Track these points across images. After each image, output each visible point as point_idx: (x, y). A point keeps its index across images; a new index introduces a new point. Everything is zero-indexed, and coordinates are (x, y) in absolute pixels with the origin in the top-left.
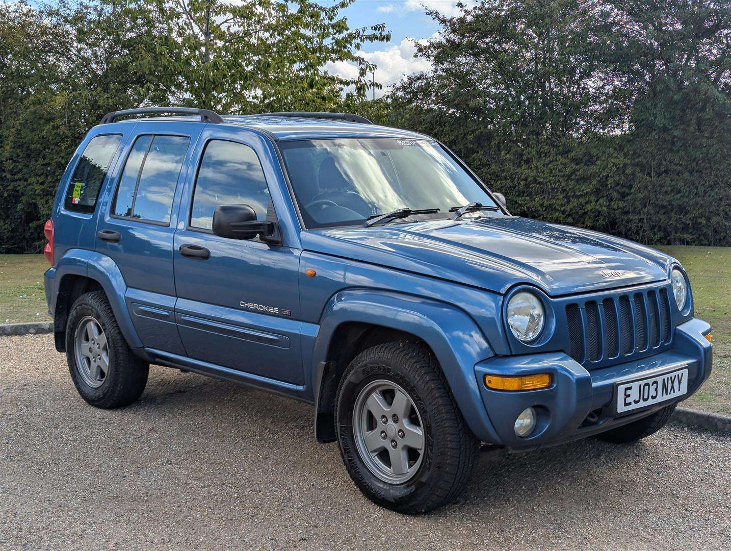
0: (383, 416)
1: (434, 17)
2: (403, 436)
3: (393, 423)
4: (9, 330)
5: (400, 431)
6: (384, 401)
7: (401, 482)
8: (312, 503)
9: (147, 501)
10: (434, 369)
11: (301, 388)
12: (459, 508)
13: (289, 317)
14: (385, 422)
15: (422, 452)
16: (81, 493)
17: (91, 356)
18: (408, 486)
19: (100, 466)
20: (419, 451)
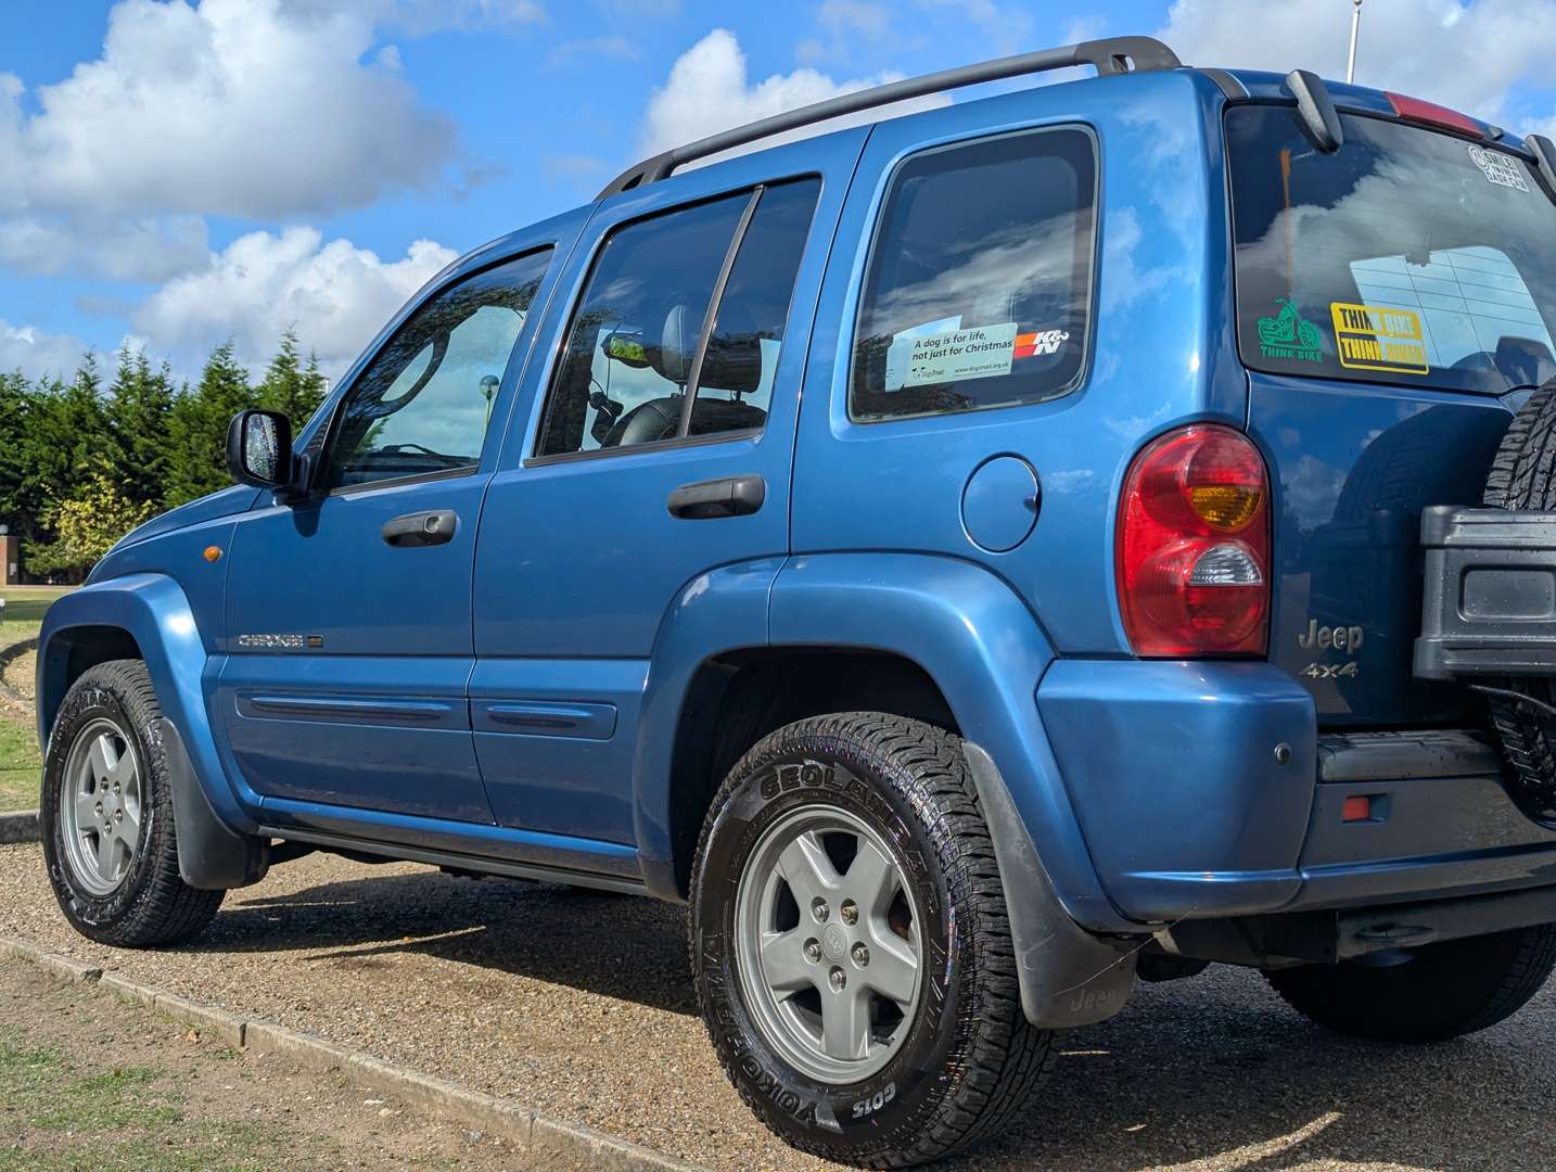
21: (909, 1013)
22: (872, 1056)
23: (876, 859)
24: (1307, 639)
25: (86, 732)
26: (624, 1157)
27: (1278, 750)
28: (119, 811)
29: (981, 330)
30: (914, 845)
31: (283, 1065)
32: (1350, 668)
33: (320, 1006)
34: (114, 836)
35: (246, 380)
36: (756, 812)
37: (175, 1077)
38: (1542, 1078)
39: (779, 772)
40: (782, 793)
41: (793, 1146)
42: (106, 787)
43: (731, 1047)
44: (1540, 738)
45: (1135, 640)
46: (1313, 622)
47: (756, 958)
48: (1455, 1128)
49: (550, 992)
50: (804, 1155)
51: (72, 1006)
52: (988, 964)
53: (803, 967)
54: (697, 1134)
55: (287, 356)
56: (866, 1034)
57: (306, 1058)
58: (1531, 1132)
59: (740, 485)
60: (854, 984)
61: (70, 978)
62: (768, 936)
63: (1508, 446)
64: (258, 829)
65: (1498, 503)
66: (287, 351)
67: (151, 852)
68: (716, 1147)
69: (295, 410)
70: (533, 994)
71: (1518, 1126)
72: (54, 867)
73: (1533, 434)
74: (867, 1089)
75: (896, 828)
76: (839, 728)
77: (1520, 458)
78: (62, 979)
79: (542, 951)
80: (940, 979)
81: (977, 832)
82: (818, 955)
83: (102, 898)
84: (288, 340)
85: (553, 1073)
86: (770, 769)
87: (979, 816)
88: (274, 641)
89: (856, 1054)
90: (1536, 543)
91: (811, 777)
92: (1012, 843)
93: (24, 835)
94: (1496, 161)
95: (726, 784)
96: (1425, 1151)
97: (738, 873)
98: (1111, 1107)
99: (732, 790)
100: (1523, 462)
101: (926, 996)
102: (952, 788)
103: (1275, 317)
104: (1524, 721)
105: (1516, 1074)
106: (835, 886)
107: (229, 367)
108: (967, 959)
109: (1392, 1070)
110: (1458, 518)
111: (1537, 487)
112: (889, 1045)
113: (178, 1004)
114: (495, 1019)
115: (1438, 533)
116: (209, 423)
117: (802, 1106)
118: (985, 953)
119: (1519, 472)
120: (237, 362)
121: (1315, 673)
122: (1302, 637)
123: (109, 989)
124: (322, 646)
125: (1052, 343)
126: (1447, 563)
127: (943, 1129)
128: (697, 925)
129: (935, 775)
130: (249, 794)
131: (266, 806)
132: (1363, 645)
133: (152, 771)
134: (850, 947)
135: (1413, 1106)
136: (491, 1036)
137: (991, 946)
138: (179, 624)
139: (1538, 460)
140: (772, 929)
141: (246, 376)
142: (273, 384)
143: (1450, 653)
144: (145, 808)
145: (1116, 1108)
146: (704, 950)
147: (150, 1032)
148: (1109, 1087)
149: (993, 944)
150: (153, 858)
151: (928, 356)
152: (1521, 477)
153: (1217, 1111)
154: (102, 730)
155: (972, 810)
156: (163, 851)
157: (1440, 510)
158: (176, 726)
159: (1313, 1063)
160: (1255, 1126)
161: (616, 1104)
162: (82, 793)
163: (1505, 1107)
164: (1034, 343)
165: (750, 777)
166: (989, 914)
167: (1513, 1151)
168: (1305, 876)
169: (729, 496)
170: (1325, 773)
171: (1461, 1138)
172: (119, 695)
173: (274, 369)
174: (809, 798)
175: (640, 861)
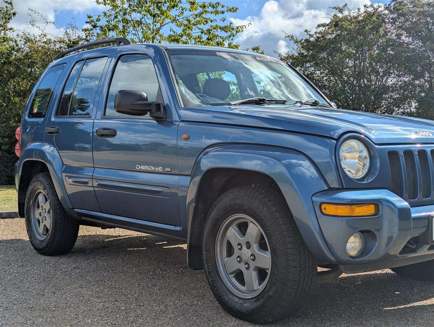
0: (239, 244)
1: (291, 39)
2: (254, 260)
3: (246, 249)
4: (5, 215)
5: (252, 255)
6: (239, 232)
7: (252, 297)
8: (182, 315)
9: (54, 310)
10: (279, 203)
11: (178, 228)
12: (300, 321)
13: (170, 173)
14: (240, 249)
15: (269, 272)
16: (5, 304)
17: (40, 218)
18: (258, 300)
19: (29, 288)
20: (267, 271)
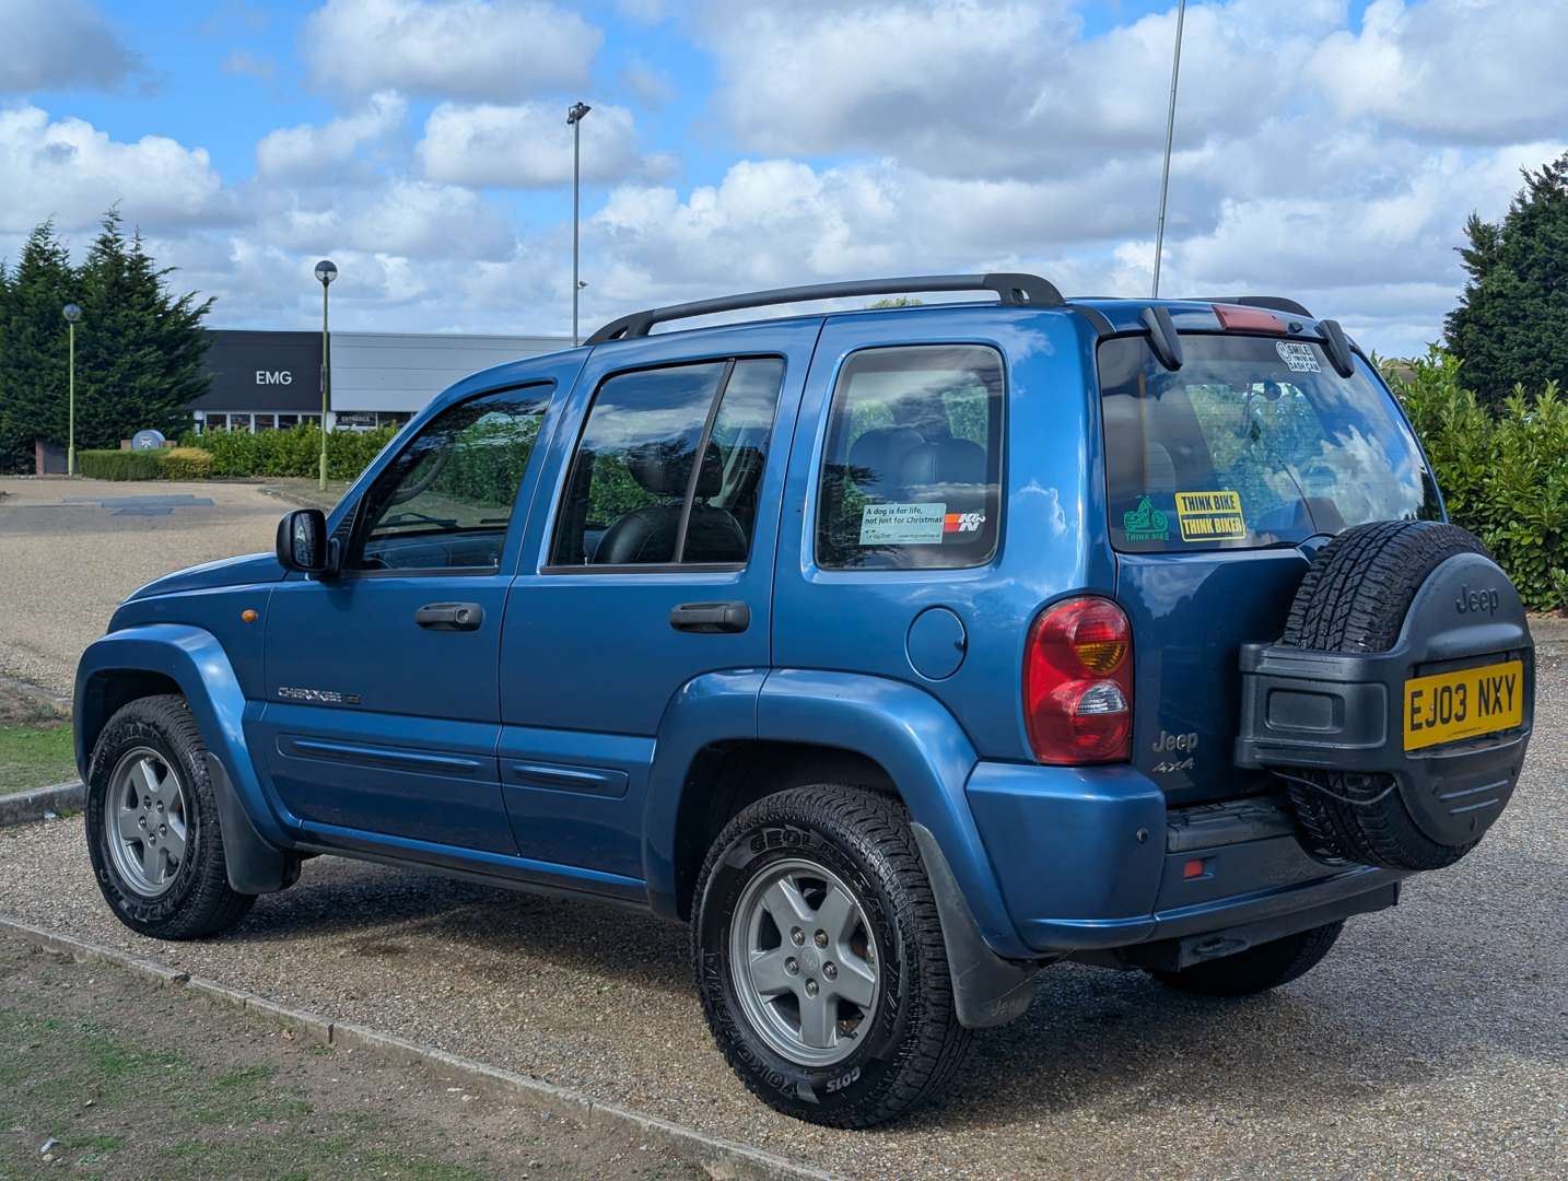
21: (869, 1016)
22: (839, 1047)
23: (842, 900)
24: (1158, 746)
25: (128, 758)
26: (668, 1133)
27: (1139, 834)
28: (162, 826)
29: (919, 506)
30: (871, 894)
31: (372, 1058)
32: (1190, 763)
33: (365, 994)
34: (159, 846)
35: (67, 261)
36: (747, 862)
37: (289, 1072)
38: (1328, 1025)
39: (765, 835)
40: (768, 849)
41: (778, 1110)
42: (149, 805)
43: (729, 1038)
44: (1322, 809)
45: (1037, 751)
46: (1164, 733)
47: (746, 970)
48: (1262, 1073)
49: (548, 973)
50: (788, 1118)
51: (171, 1007)
52: (930, 982)
53: (785, 979)
54: (702, 1103)
55: (110, 236)
56: (834, 1029)
57: (390, 1053)
58: (1317, 1075)
59: (730, 612)
60: (824, 993)
61: (160, 981)
62: (755, 954)
63: (1301, 597)
64: (294, 844)
65: (1294, 640)
66: (110, 231)
67: (200, 863)
68: (721, 1114)
69: (120, 291)
70: (535, 976)
71: (1307, 1069)
72: (101, 871)
73: (1320, 588)
74: (837, 1071)
75: (859, 880)
76: (812, 802)
77: (1310, 607)
78: (153, 983)
79: (528, 931)
80: (894, 994)
81: (919, 882)
82: (796, 970)
83: (151, 899)
84: (111, 219)
85: (577, 1053)
86: (757, 831)
87: (921, 872)
88: (313, 695)
89: (827, 1043)
90: (1319, 676)
91: (792, 839)
92: (948, 897)
93: (20, 817)
94: (1296, 351)
95: (721, 839)
96: (1240, 1094)
97: (732, 907)
98: (1008, 1066)
99: (727, 844)
100: (1312, 611)
101: (883, 1003)
102: (901, 851)
103: (1136, 510)
104: (1311, 796)
105: (1308, 1023)
106: (810, 919)
107: (50, 247)
108: (914, 978)
109: (1217, 1023)
110: (1266, 653)
111: (1321, 632)
112: (853, 1038)
113: (268, 1007)
114: (512, 1002)
115: (1251, 663)
116: (29, 306)
117: (786, 1083)
118: (927, 975)
119: (1308, 619)
120: (57, 241)
121: (1164, 769)
122: (1155, 744)
123: (199, 992)
124: (359, 703)
125: (973, 524)
126: (1257, 686)
127: (895, 1100)
128: (699, 945)
129: (887, 841)
130: (289, 817)
131: (304, 828)
132: (1198, 744)
133: (198, 796)
134: (822, 964)
135: (1231, 1056)
136: (514, 1018)
137: (932, 969)
138: (216, 671)
139: (1322, 611)
140: (758, 948)
141: (67, 257)
142: (95, 265)
143: (1259, 751)
144: (191, 826)
145: (1012, 1065)
146: (706, 965)
147: (247, 1031)
148: (1005, 1048)
149: (933, 968)
150: (201, 868)
151: (878, 521)
152: (1310, 623)
153: (1088, 1066)
154: (143, 757)
155: (916, 867)
156: (210, 862)
157: (1253, 647)
158: (220, 758)
159: (1157, 1019)
160: (1116, 1078)
161: (634, 1080)
162: (124, 808)
163: (1299, 1053)
164: (960, 521)
165: (741, 835)
166: (931, 945)
167: (1303, 1091)
168: (1158, 919)
169: (722, 620)
170: (1172, 847)
171: (1266, 1082)
172: (161, 730)
173: (95, 248)
174: (789, 853)
175: (648, 892)
